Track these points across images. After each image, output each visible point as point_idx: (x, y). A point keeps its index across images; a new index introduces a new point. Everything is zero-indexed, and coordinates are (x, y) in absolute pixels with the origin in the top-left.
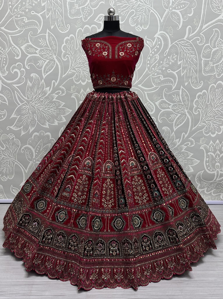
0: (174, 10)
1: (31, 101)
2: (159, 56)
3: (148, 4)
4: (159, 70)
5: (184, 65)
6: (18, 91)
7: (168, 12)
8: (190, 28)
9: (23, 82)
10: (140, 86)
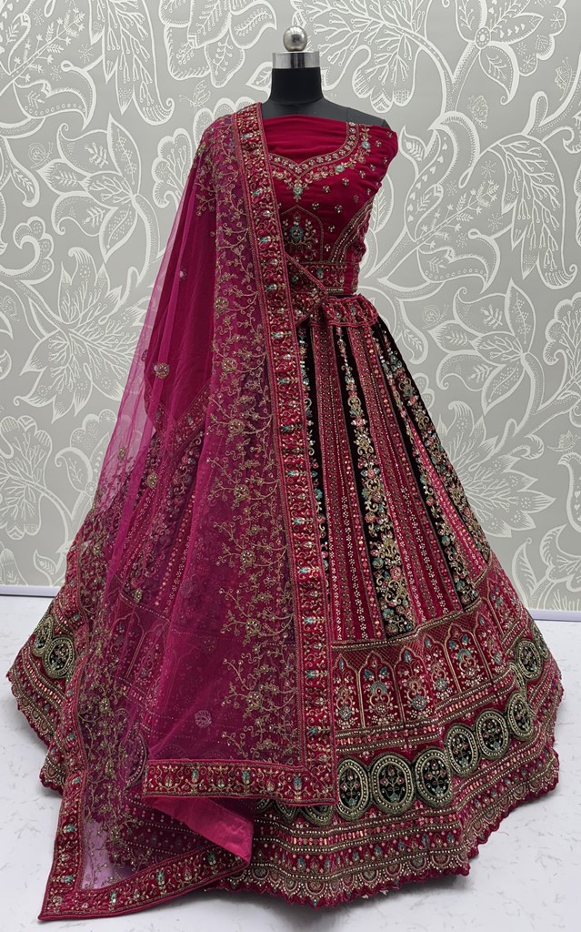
0: (491, 43)
1: (73, 326)
2: (442, 190)
3: (411, 24)
4: (444, 230)
5: (521, 214)
6: (36, 299)
7: (475, 50)
8: (541, 101)
9: (50, 271)
10: (384, 281)
